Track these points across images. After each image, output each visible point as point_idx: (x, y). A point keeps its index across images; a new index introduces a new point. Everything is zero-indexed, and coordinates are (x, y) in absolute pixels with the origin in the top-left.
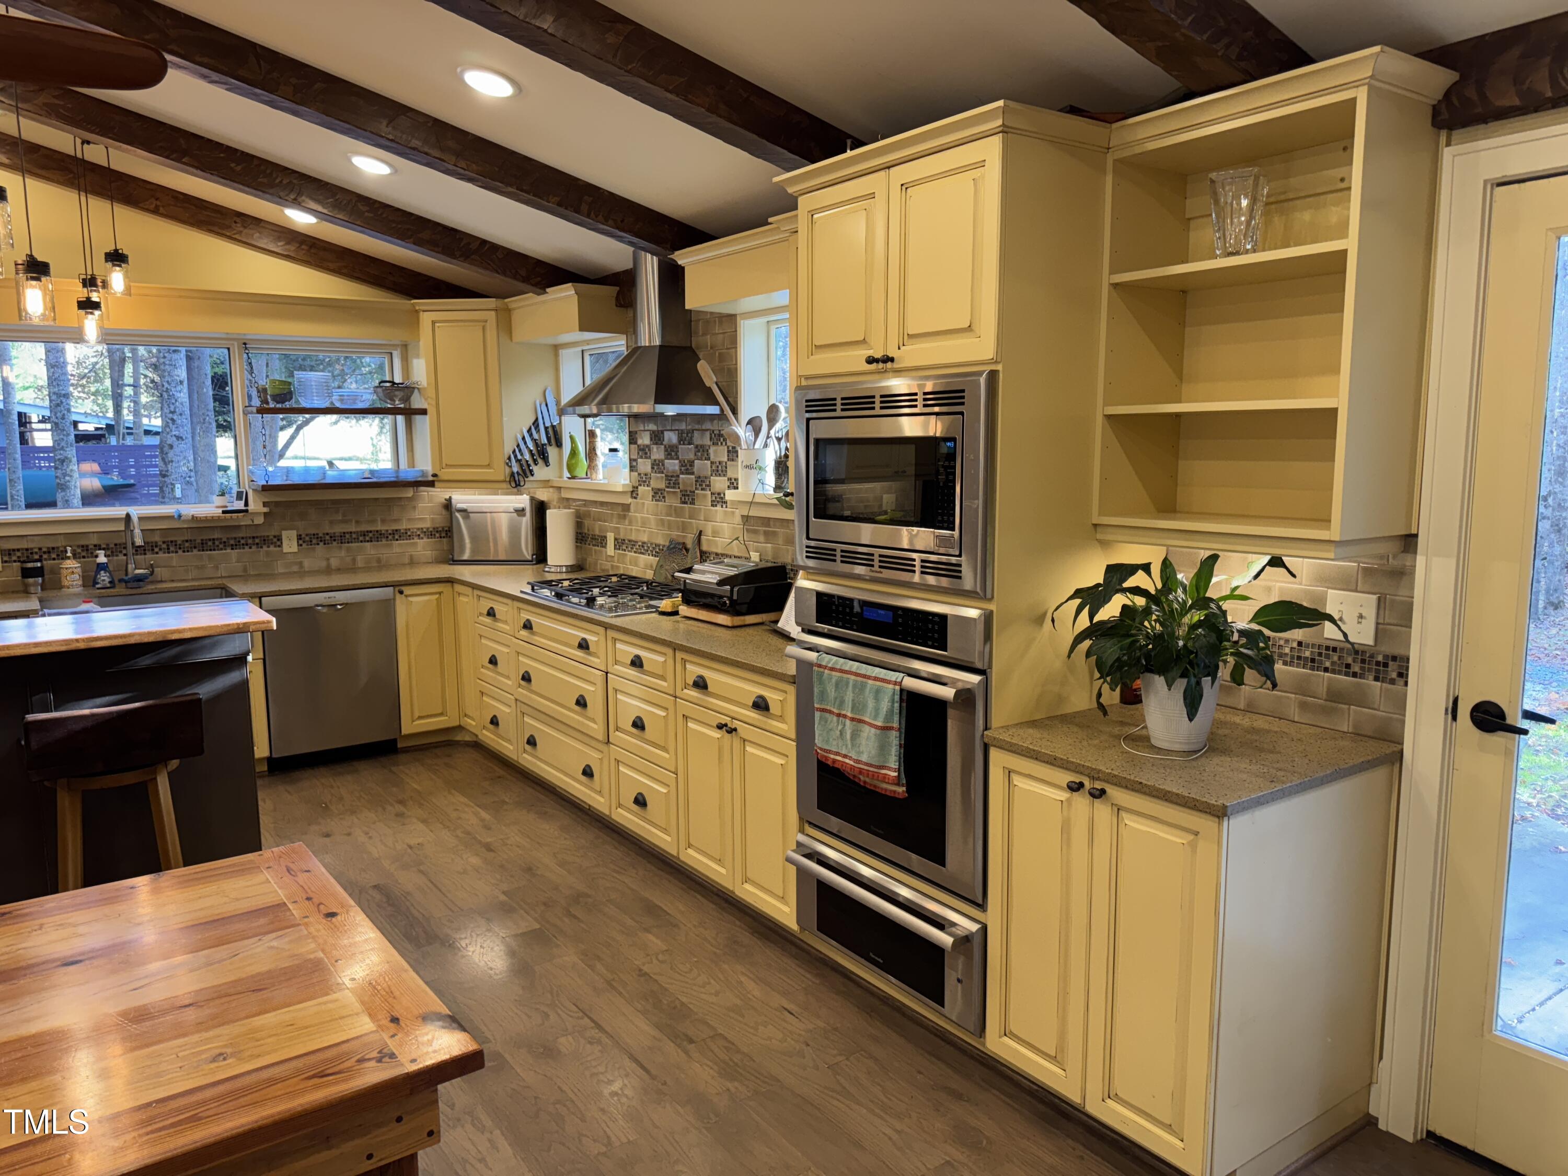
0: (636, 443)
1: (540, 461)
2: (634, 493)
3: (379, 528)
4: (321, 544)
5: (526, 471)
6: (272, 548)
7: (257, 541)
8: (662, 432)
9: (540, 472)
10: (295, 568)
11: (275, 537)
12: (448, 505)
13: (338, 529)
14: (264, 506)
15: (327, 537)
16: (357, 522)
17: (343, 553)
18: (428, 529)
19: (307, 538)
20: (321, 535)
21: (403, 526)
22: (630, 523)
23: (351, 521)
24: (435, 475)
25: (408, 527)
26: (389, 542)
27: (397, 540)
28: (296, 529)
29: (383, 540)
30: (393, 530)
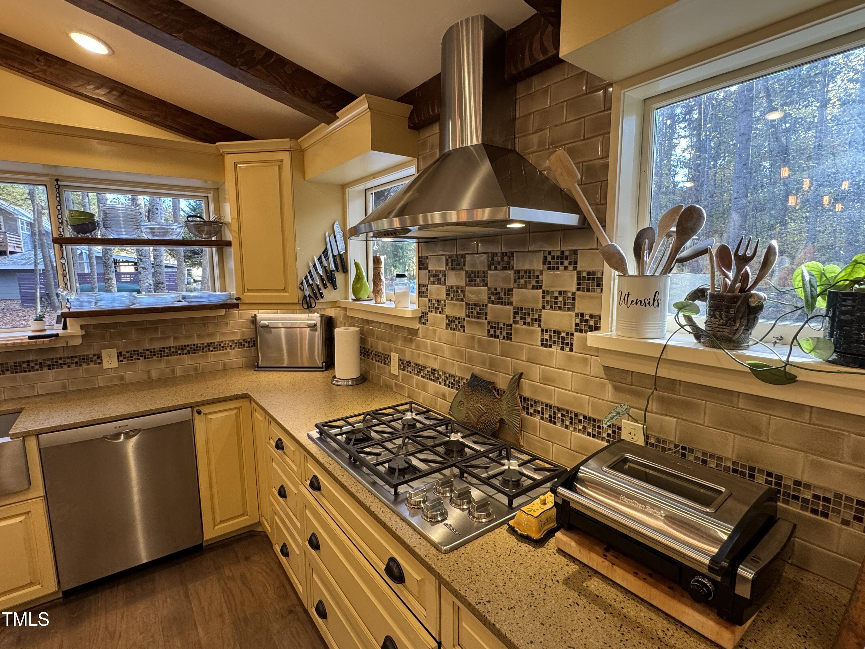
0: (426, 268)
1: (328, 285)
2: (423, 318)
3: (196, 342)
4: (142, 359)
5: (317, 294)
6: (92, 365)
7: (76, 360)
9: (329, 295)
10: (117, 382)
11: (95, 355)
12: (254, 321)
13: (157, 346)
14: (81, 329)
15: (148, 353)
16: (176, 338)
17: (163, 366)
18: (238, 340)
19: (128, 355)
20: (140, 351)
21: (217, 339)
22: (418, 348)
23: (170, 337)
24: (238, 299)
25: (221, 340)
26: (205, 353)
27: (212, 351)
28: (117, 347)
29: (200, 352)
30: (208, 344)
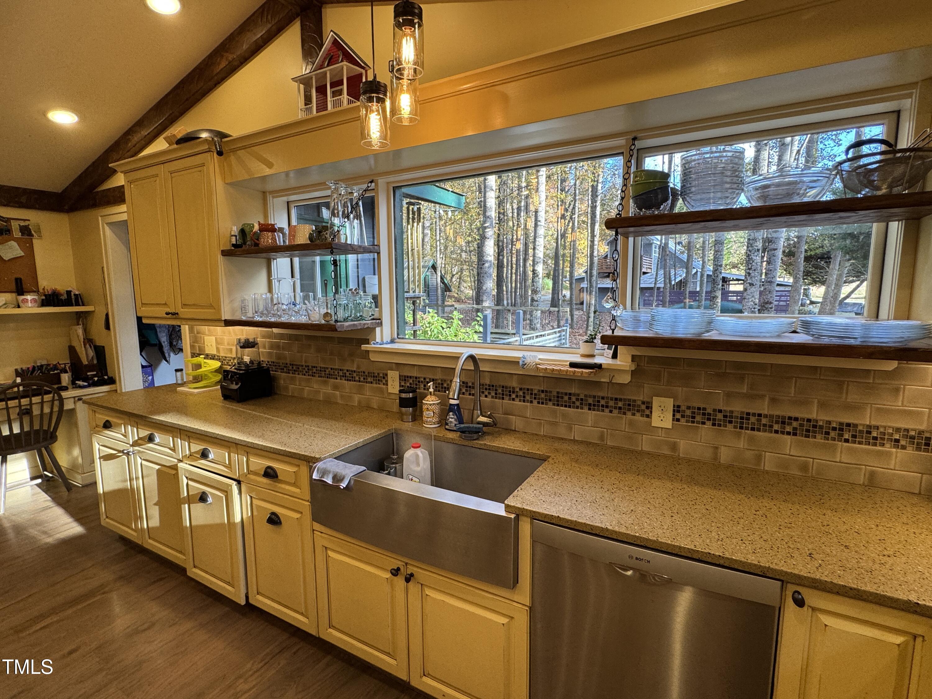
4: (709, 424)
6: (638, 417)
7: (620, 404)
10: (666, 451)
13: (739, 407)
14: (633, 361)
15: (720, 416)
16: (773, 401)
17: (742, 444)
20: (709, 411)
21: (864, 420)
23: (762, 397)
25: (873, 423)
26: (830, 442)
27: (847, 441)
28: (675, 398)
29: (819, 436)
30: (841, 424)
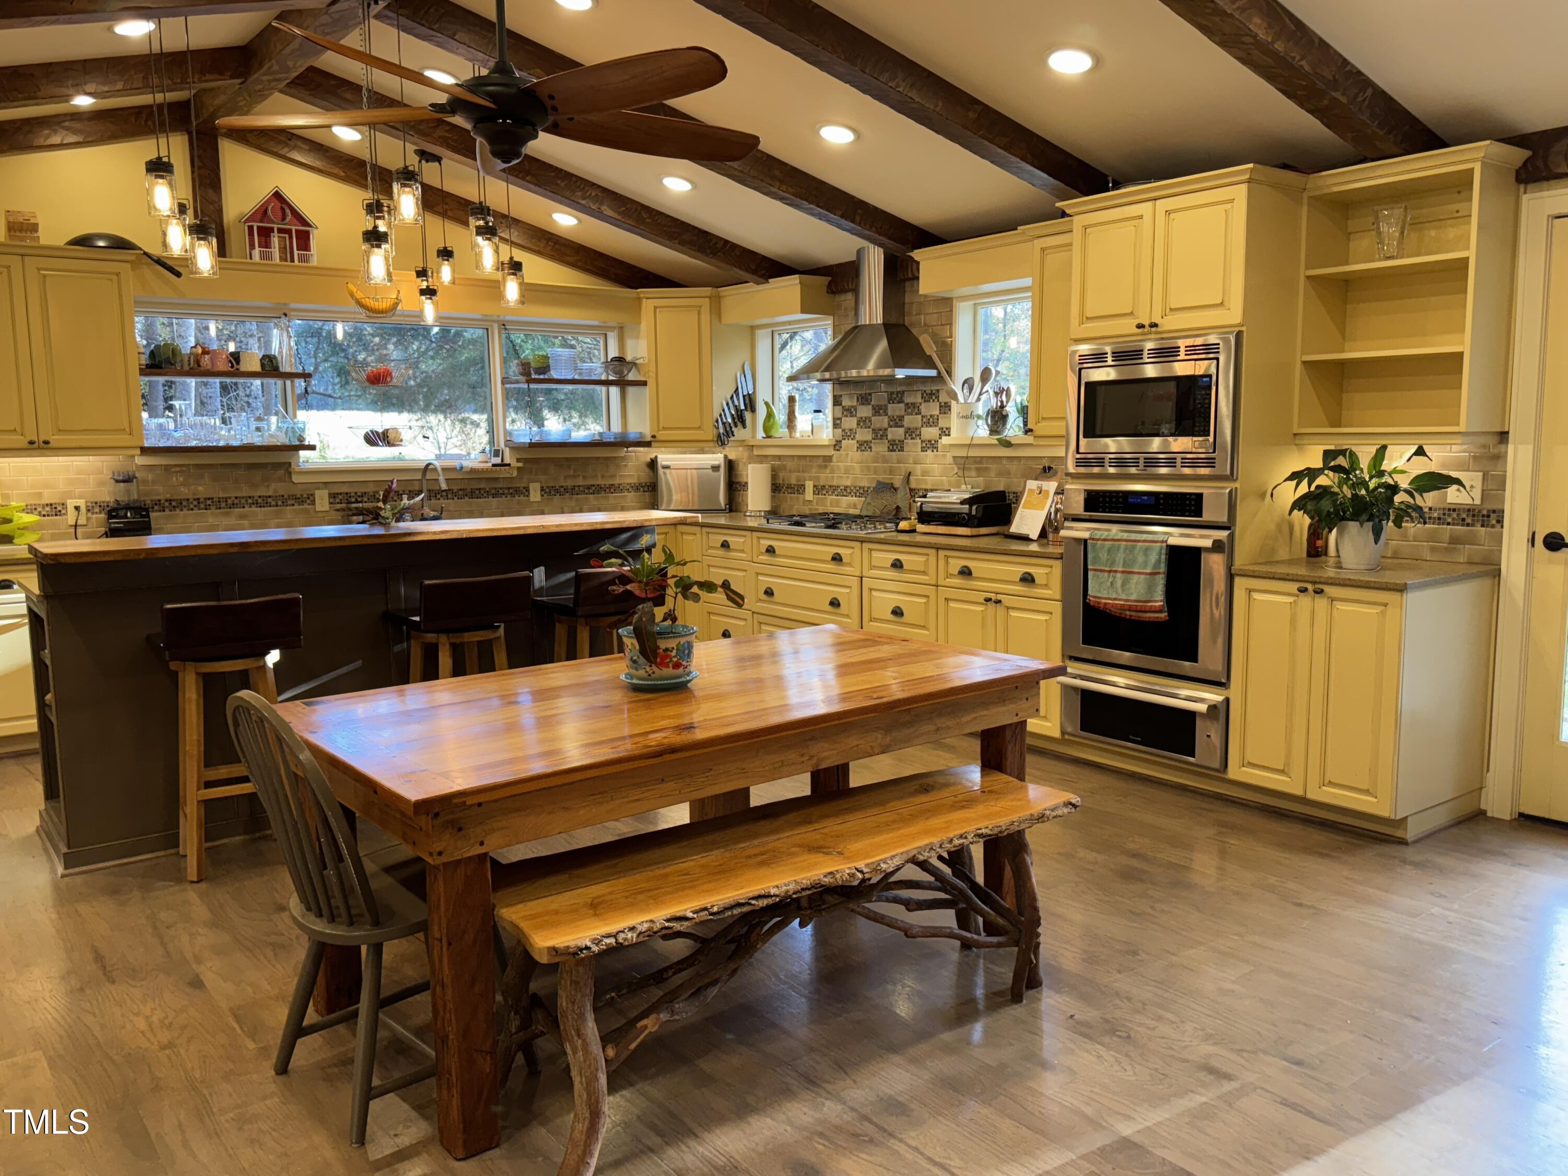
0: (841, 404)
1: (739, 424)
2: (837, 445)
3: (599, 483)
4: (558, 495)
5: (729, 433)
6: (522, 498)
7: (511, 491)
8: (870, 394)
9: (739, 433)
11: (524, 488)
12: (653, 464)
13: (569, 483)
14: (518, 461)
15: (562, 490)
16: (584, 477)
17: (573, 503)
18: (635, 484)
19: (548, 490)
20: (558, 487)
21: (617, 481)
22: (832, 472)
24: (654, 437)
27: (614, 491)
28: (540, 482)
